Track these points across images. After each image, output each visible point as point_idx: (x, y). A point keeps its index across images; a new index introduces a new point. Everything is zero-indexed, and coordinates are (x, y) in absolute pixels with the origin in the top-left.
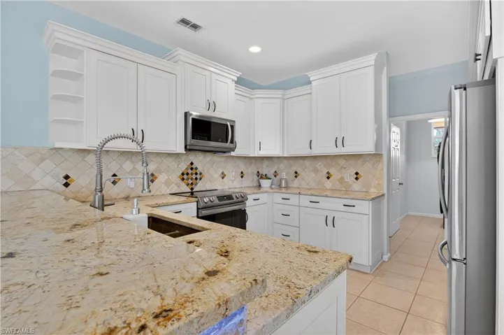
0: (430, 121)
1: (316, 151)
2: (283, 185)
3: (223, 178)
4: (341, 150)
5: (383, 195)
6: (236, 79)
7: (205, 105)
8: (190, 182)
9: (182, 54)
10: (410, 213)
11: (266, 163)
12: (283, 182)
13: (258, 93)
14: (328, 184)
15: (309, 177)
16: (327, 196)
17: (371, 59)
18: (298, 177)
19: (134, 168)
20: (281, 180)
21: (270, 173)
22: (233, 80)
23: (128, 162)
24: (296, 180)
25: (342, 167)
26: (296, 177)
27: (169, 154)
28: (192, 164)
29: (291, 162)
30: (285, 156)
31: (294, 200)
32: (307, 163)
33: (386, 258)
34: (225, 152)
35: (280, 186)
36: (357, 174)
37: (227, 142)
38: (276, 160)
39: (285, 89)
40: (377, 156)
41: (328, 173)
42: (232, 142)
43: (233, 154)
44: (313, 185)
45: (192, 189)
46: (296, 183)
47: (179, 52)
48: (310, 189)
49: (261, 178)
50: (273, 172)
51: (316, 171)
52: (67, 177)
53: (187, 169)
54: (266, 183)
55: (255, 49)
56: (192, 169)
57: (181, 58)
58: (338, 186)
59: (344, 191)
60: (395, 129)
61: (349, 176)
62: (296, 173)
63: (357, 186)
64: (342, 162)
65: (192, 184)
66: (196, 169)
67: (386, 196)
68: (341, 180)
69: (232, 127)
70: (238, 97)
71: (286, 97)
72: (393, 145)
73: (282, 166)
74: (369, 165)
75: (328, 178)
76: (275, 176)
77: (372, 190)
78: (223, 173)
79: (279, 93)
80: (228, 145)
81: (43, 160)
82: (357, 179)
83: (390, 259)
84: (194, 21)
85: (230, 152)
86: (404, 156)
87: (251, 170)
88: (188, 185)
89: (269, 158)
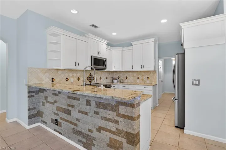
0: (172, 59)
1: (134, 69)
2: (122, 82)
3: (101, 79)
4: (143, 69)
5: (156, 84)
6: (106, 43)
7: (97, 53)
8: (90, 80)
9: (91, 35)
10: (165, 92)
11: (115, 73)
12: (122, 80)
13: (114, 48)
14: (138, 81)
15: (131, 79)
16: (139, 85)
17: (153, 40)
18: (127, 79)
19: (73, 76)
20: (121, 80)
21: (117, 77)
22: (106, 44)
23: (71, 73)
24: (126, 80)
25: (143, 75)
26: (126, 79)
27: (80, 70)
28: (91, 74)
29: (125, 73)
30: (123, 71)
31: (127, 86)
32: (130, 73)
33: (157, 105)
34: (103, 70)
35: (121, 82)
36: (148, 77)
37: (104, 66)
38: (118, 73)
39: (123, 47)
40: (154, 71)
41: (138, 77)
42: (106, 66)
43: (105, 70)
44: (133, 81)
45: (91, 83)
46: (126, 81)
47: (90, 35)
48: (132, 83)
49: (113, 79)
50: (118, 77)
51: (134, 76)
52: (53, 79)
53: (89, 76)
54: (115, 81)
55: (114, 34)
56: (91, 76)
57: (90, 37)
58: (141, 82)
59: (144, 83)
60: (160, 62)
61: (145, 78)
62: (126, 77)
63: (148, 82)
64: (143, 73)
65: (91, 81)
66: (92, 76)
67: (157, 85)
68: (143, 80)
69: (106, 61)
70: (107, 50)
71: (123, 50)
72: (159, 67)
73: (121, 75)
74: (152, 74)
75: (138, 79)
76: (118, 78)
77: (153, 83)
78: (101, 77)
79: (121, 48)
80: (104, 67)
81: (46, 73)
82: (148, 79)
83: (159, 106)
84: (96, 25)
85: (104, 70)
86: (163, 70)
87: (109, 76)
88: (89, 81)
89: (116, 72)
